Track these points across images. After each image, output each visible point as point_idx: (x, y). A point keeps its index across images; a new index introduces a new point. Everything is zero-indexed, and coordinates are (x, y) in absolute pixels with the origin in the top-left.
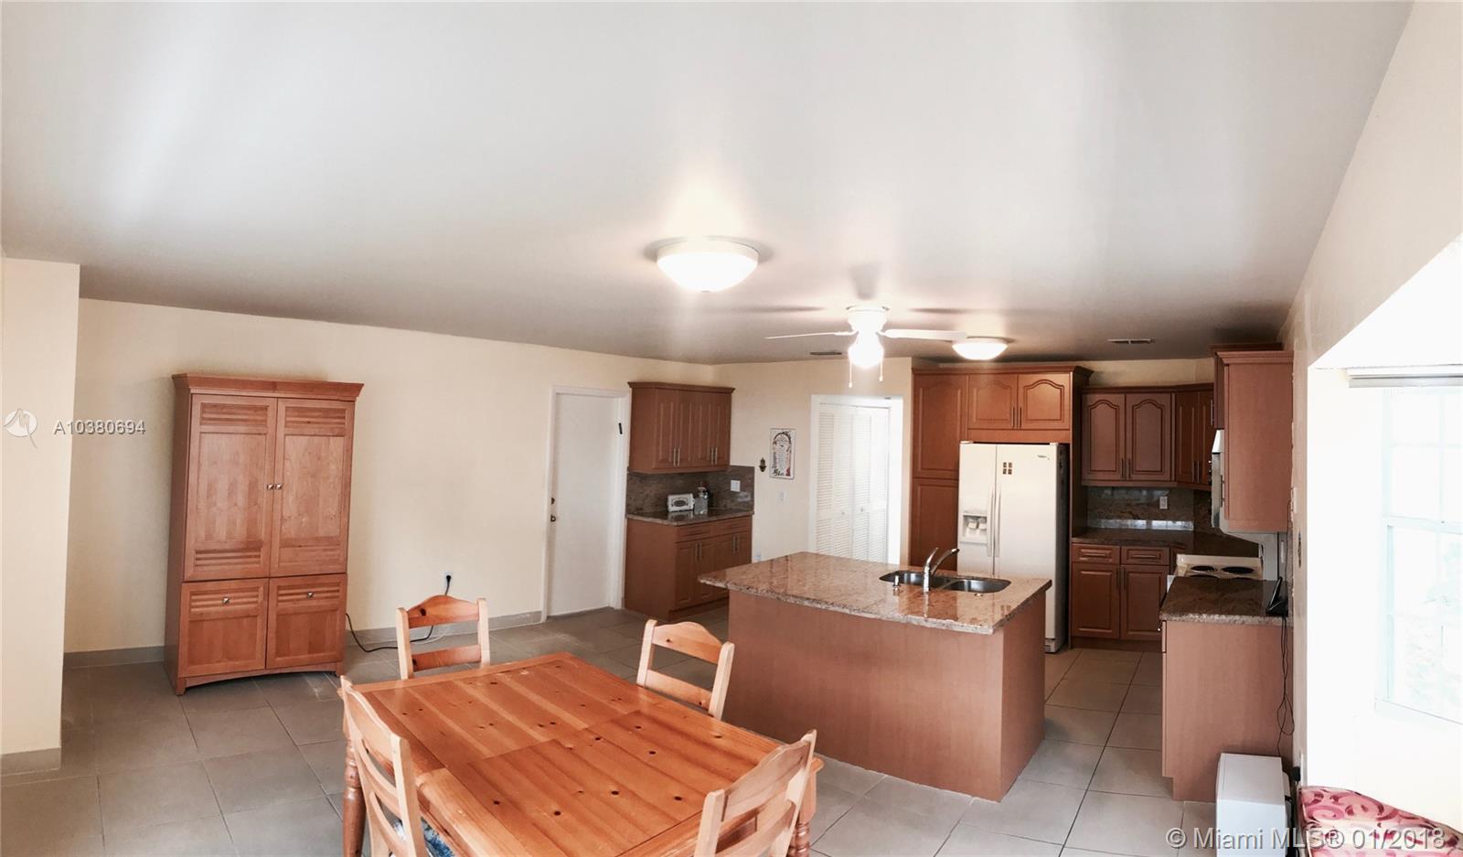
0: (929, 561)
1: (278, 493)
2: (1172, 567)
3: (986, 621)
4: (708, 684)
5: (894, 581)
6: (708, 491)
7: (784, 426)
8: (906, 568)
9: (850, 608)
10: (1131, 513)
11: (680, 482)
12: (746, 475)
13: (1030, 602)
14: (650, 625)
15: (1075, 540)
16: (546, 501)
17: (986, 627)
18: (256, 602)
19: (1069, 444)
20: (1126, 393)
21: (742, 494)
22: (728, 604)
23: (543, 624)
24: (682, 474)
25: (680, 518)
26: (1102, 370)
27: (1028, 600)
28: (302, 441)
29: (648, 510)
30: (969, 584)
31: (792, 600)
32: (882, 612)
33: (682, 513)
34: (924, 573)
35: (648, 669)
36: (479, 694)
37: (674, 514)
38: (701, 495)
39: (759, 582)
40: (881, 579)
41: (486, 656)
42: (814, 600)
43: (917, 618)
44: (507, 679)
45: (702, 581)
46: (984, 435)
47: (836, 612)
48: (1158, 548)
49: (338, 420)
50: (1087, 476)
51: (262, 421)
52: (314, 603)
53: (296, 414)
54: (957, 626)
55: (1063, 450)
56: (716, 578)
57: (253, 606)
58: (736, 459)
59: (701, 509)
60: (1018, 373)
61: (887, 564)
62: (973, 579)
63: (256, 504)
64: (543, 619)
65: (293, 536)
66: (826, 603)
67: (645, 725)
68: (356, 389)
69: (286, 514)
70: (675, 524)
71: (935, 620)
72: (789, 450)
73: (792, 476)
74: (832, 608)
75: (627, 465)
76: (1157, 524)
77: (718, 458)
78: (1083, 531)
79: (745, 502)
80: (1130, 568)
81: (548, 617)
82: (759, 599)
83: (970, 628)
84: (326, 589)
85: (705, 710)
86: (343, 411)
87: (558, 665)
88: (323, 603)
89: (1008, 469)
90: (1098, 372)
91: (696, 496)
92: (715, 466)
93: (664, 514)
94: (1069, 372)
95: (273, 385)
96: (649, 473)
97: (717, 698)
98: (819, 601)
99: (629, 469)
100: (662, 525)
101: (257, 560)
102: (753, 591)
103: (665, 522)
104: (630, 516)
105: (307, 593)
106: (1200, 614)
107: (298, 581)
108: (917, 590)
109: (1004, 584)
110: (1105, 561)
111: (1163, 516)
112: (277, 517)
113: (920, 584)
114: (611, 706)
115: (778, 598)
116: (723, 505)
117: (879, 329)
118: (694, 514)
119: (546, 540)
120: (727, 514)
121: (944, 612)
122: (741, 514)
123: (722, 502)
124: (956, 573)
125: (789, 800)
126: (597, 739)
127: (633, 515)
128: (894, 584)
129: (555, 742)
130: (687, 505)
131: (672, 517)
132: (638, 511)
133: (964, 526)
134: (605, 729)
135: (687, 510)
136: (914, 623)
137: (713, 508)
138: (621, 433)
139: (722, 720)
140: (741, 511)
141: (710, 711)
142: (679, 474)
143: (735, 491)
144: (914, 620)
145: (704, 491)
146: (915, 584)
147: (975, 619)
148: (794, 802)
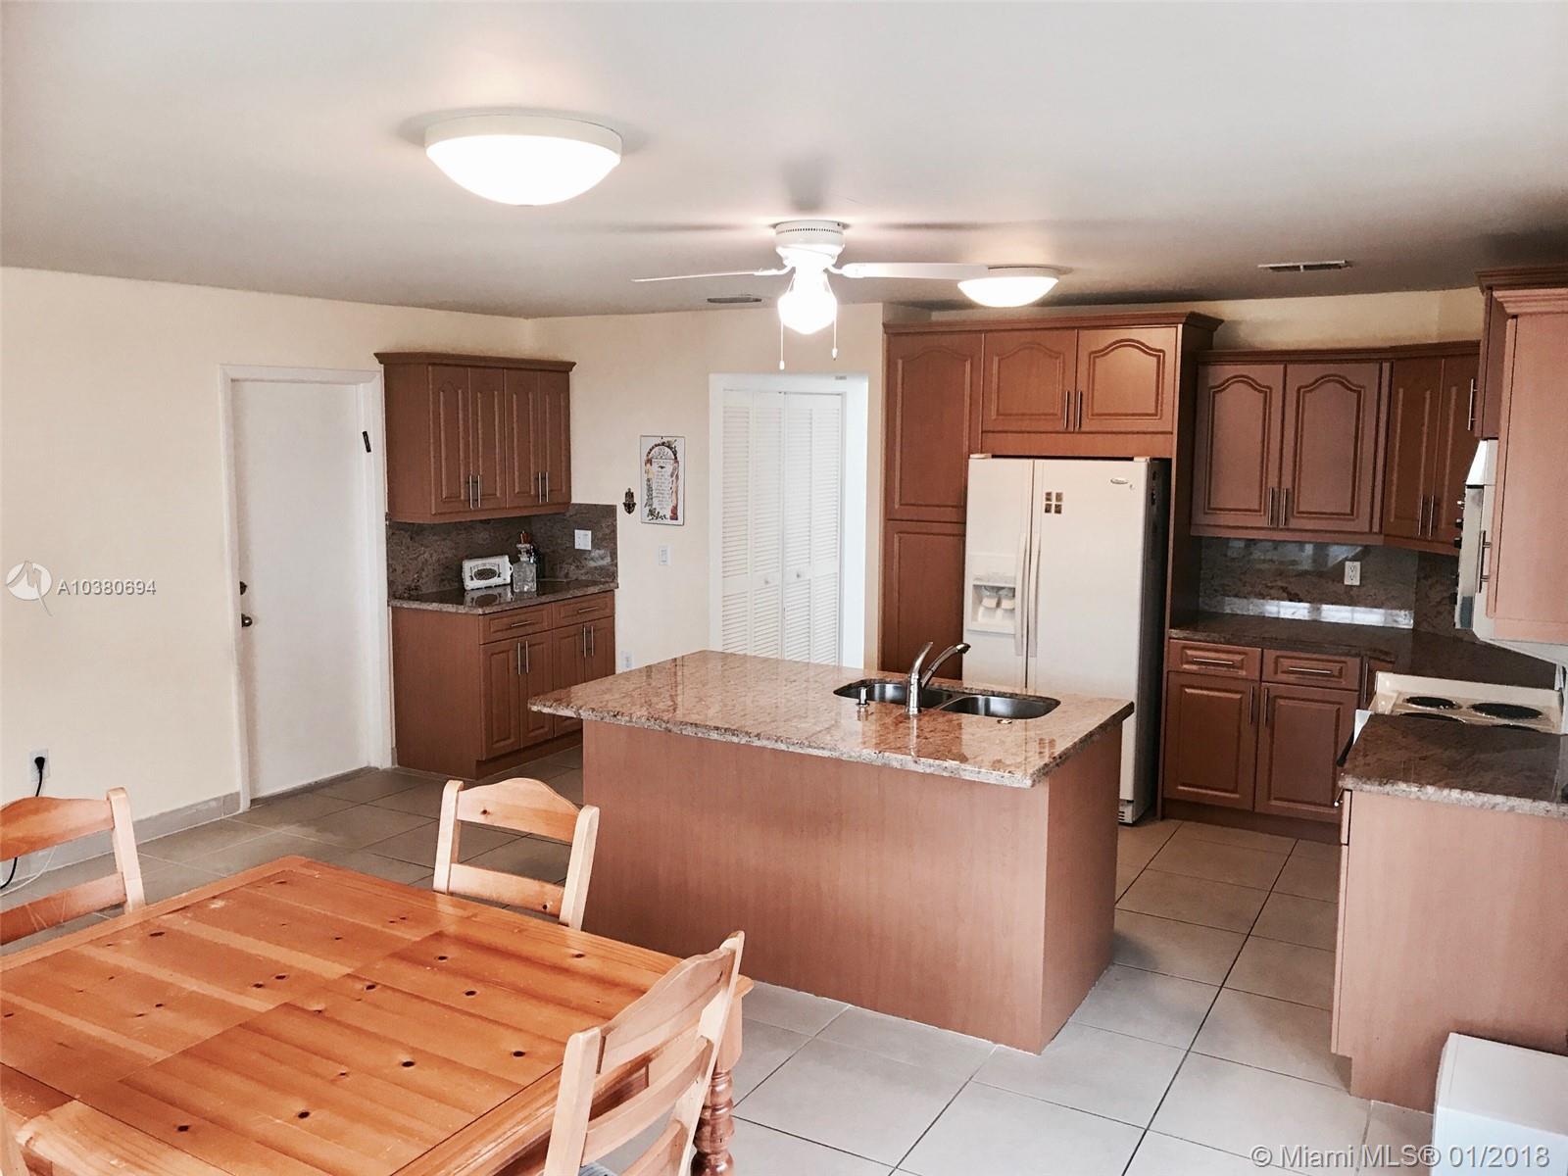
0: (918, 663)
2: (1366, 695)
3: (1018, 766)
4: (557, 875)
5: (858, 696)
6: (535, 550)
7: (666, 432)
8: (875, 674)
9: (787, 741)
10: (1284, 589)
11: (482, 537)
12: (601, 519)
13: (1096, 738)
14: (451, 789)
15: (1174, 633)
16: (230, 589)
17: (1019, 775)
19: (1170, 460)
20: (1286, 363)
21: (596, 553)
22: (581, 741)
23: (244, 813)
24: (487, 522)
25: (486, 600)
26: (1237, 317)
27: (1091, 735)
29: (428, 588)
30: (987, 703)
31: (689, 731)
32: (841, 746)
33: (490, 592)
34: (909, 683)
35: (451, 862)
36: (128, 960)
37: (476, 594)
38: (524, 558)
39: (634, 704)
40: (836, 692)
41: (135, 891)
42: (726, 730)
43: (900, 757)
44: (183, 924)
45: (535, 708)
46: (1011, 442)
47: (764, 748)
48: (1337, 658)
50: (1200, 518)
54: (968, 772)
55: (1159, 470)
56: (559, 701)
58: (582, 494)
59: (525, 582)
60: (1079, 328)
61: (839, 669)
62: (993, 694)
64: (244, 805)
66: (748, 734)
67: (452, 952)
70: (480, 611)
71: (931, 761)
72: (675, 475)
73: (680, 521)
74: (757, 743)
75: (383, 508)
76: (1335, 614)
77: (550, 491)
78: (1190, 619)
79: (601, 568)
80: (1282, 689)
81: (253, 801)
82: (632, 732)
83: (993, 777)
85: (555, 917)
87: (283, 881)
89: (1054, 505)
90: (1229, 322)
91: (514, 560)
92: (546, 505)
93: (458, 594)
94: (1174, 324)
96: (427, 521)
97: (573, 898)
98: (734, 732)
99: (388, 516)
100: (457, 613)
102: (623, 721)
103: (462, 609)
104: (398, 603)
106: (1422, 785)
108: (898, 711)
109: (1050, 705)
110: (1232, 672)
111: (1349, 598)
113: (902, 701)
114: (387, 930)
115: (666, 728)
116: (563, 573)
117: (829, 263)
118: (513, 592)
119: (235, 660)
120: (570, 589)
121: (942, 748)
122: (596, 589)
123: (561, 568)
124: (962, 684)
125: (702, 1036)
126: (369, 987)
127: (401, 601)
128: (857, 701)
129: (289, 1007)
130: (499, 576)
131: (473, 599)
132: (411, 592)
133: (974, 603)
134: (382, 968)
135: (499, 586)
136: (896, 765)
137: (546, 581)
138: (369, 450)
139: (583, 929)
140: (595, 583)
141: (562, 918)
142: (481, 521)
143: (582, 548)
144: (895, 759)
145: (528, 552)
146: (894, 701)
147: (999, 761)
148: (711, 1039)
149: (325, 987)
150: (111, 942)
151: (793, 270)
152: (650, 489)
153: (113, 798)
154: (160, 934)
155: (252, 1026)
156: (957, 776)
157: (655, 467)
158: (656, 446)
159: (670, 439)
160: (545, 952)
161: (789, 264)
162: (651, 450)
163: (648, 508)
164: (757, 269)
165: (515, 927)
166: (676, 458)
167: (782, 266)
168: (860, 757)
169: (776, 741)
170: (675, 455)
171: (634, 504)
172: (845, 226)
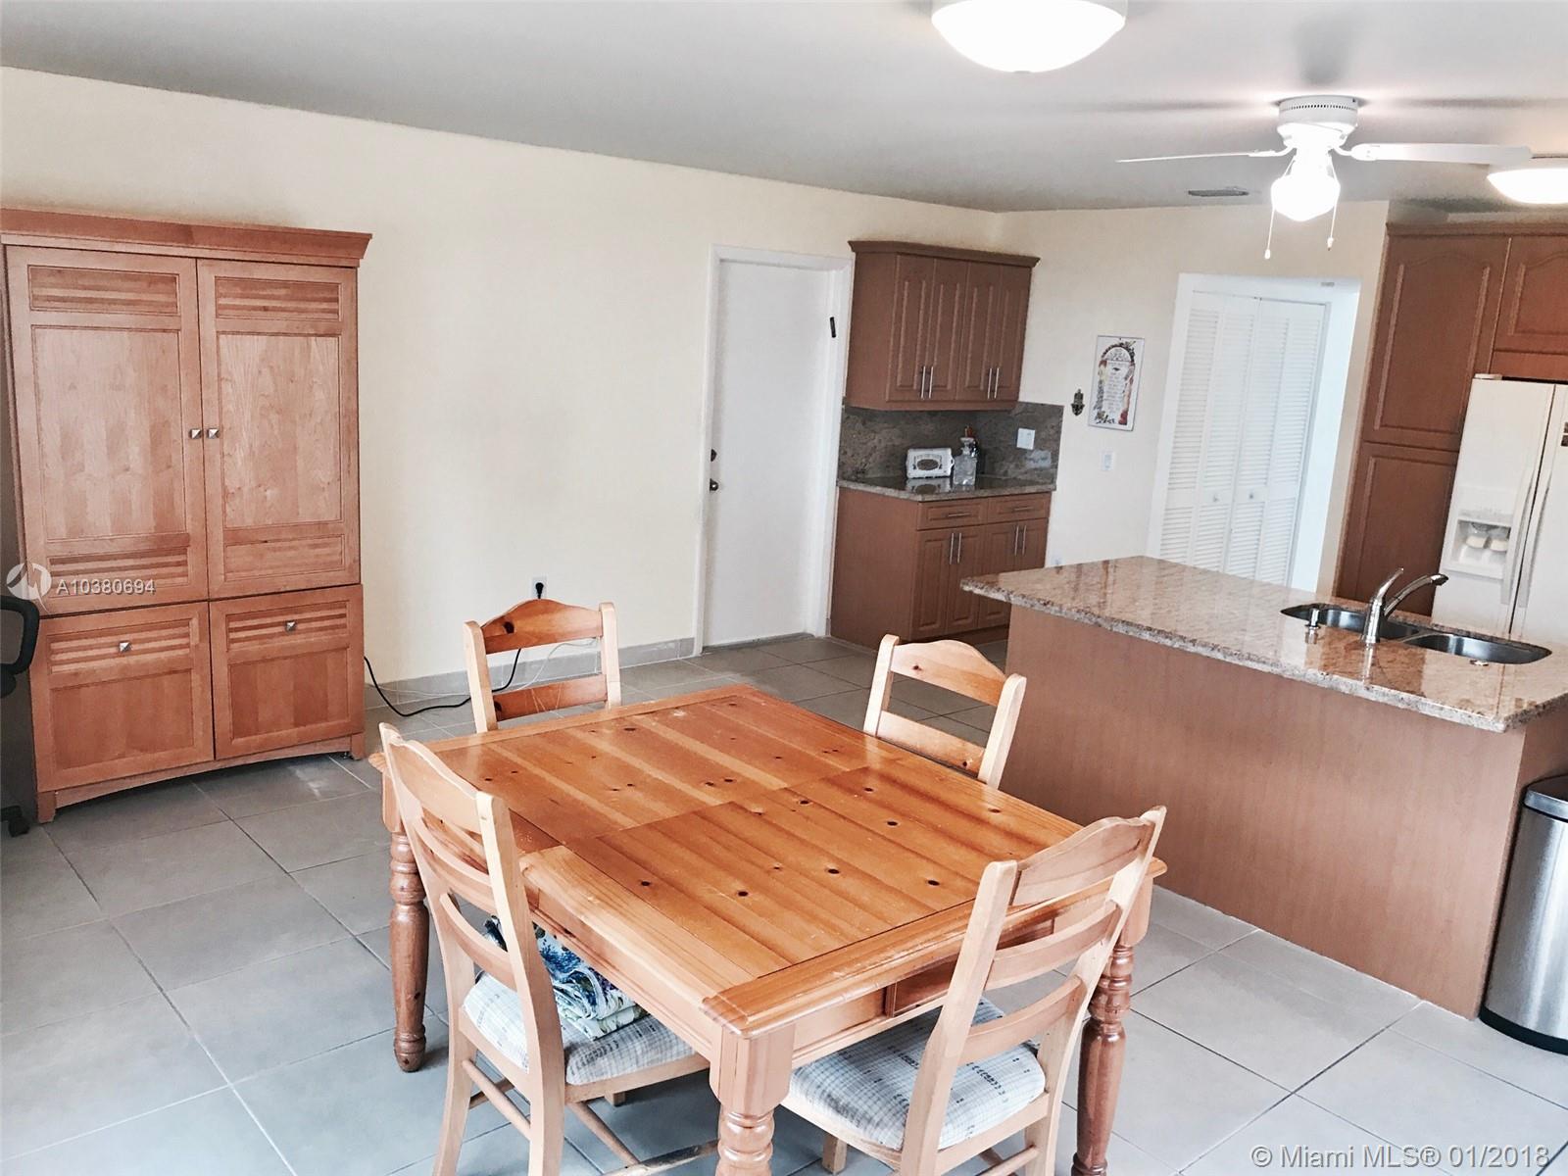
0: (1382, 590)
1: (212, 444)
3: (1490, 707)
4: (979, 737)
5: (1308, 617)
6: (976, 447)
7: (1125, 332)
8: (1327, 599)
9: (1225, 651)
11: (928, 428)
12: (1046, 419)
16: (703, 454)
17: (1490, 718)
18: (188, 646)
21: (1036, 454)
23: (696, 657)
24: (934, 413)
25: (926, 489)
28: (255, 346)
29: (875, 473)
30: (1459, 643)
31: (1121, 629)
32: (1284, 663)
33: (930, 482)
34: (1369, 611)
35: (882, 709)
36: (605, 745)
37: (918, 483)
38: (966, 451)
39: (1064, 596)
40: (1282, 612)
41: (615, 694)
42: (1159, 632)
43: (1350, 681)
44: (651, 724)
45: (967, 588)
46: (1528, 363)
47: (1196, 654)
49: (325, 306)
51: (167, 304)
52: (298, 640)
53: (239, 291)
54: (1429, 707)
56: (989, 584)
57: (180, 652)
58: (1031, 391)
59: (965, 474)
61: (1288, 590)
62: (1468, 635)
63: (169, 467)
64: (697, 651)
65: (249, 522)
66: (1182, 638)
67: (877, 786)
68: (357, 243)
69: (232, 484)
70: (920, 497)
71: (1386, 690)
72: (1129, 377)
73: (1130, 425)
74: (1191, 649)
75: (841, 393)
77: (1000, 387)
79: (1041, 469)
81: (704, 648)
82: (1061, 622)
83: (1458, 716)
84: (319, 614)
85: (974, 774)
86: (334, 287)
88: (313, 638)
91: (957, 453)
92: (993, 400)
93: (900, 481)
95: (184, 233)
96: (878, 408)
97: (993, 758)
98: (1168, 635)
99: (845, 401)
100: (897, 498)
101: (180, 569)
102: (1052, 610)
103: (903, 495)
104: (845, 484)
105: (285, 623)
107: (263, 604)
108: (1353, 639)
109: (1539, 653)
112: (214, 489)
113: (1362, 630)
114: (822, 759)
115: (1096, 623)
116: (1002, 471)
117: (1337, 144)
118: (951, 484)
119: (701, 522)
120: (1006, 486)
121: (1400, 679)
122: (1032, 489)
123: (1002, 465)
124: (1430, 621)
125: (1112, 901)
126: (803, 802)
127: (849, 482)
128: (1307, 623)
129: (734, 806)
130: (940, 468)
131: (913, 487)
132: (859, 475)
133: (1456, 540)
134: (816, 790)
135: (939, 477)
136: (1343, 688)
137: (985, 474)
138: (834, 336)
139: (1000, 788)
140: (1032, 483)
141: (981, 775)
142: (929, 412)
143: (1024, 447)
144: (1345, 684)
145: (970, 446)
146: (1348, 629)
147: (1468, 701)
148: (1120, 904)
149: (768, 795)
150: (594, 728)
151: (1294, 151)
152: (1101, 391)
153: (604, 611)
154: (633, 730)
155: (702, 814)
156: (1414, 709)
157: (1109, 368)
158: (1113, 346)
159: (1129, 341)
160: (962, 801)
161: (1289, 145)
162: (1107, 351)
163: (1096, 411)
164: (1252, 150)
165: (937, 776)
166: (1133, 361)
167: (1280, 146)
168: (1304, 675)
169: (1213, 649)
170: (1132, 357)
171: (1082, 407)
172: (1361, 103)
